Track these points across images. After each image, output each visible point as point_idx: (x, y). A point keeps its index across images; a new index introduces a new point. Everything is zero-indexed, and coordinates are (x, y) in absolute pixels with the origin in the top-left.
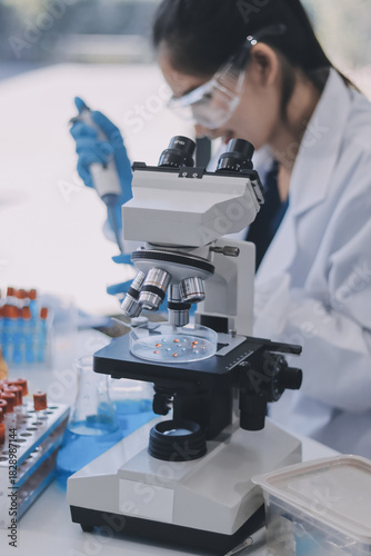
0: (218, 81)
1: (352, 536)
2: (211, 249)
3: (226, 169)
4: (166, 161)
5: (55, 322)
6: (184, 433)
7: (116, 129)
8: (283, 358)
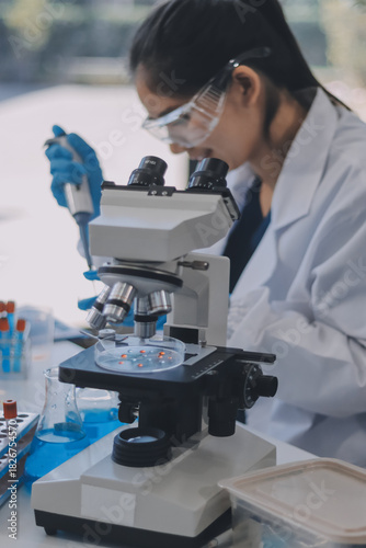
0: (196, 102)
1: (322, 536)
2: (179, 264)
3: (198, 187)
4: (136, 180)
5: (30, 335)
6: (149, 440)
7: (91, 151)
8: (257, 366)
